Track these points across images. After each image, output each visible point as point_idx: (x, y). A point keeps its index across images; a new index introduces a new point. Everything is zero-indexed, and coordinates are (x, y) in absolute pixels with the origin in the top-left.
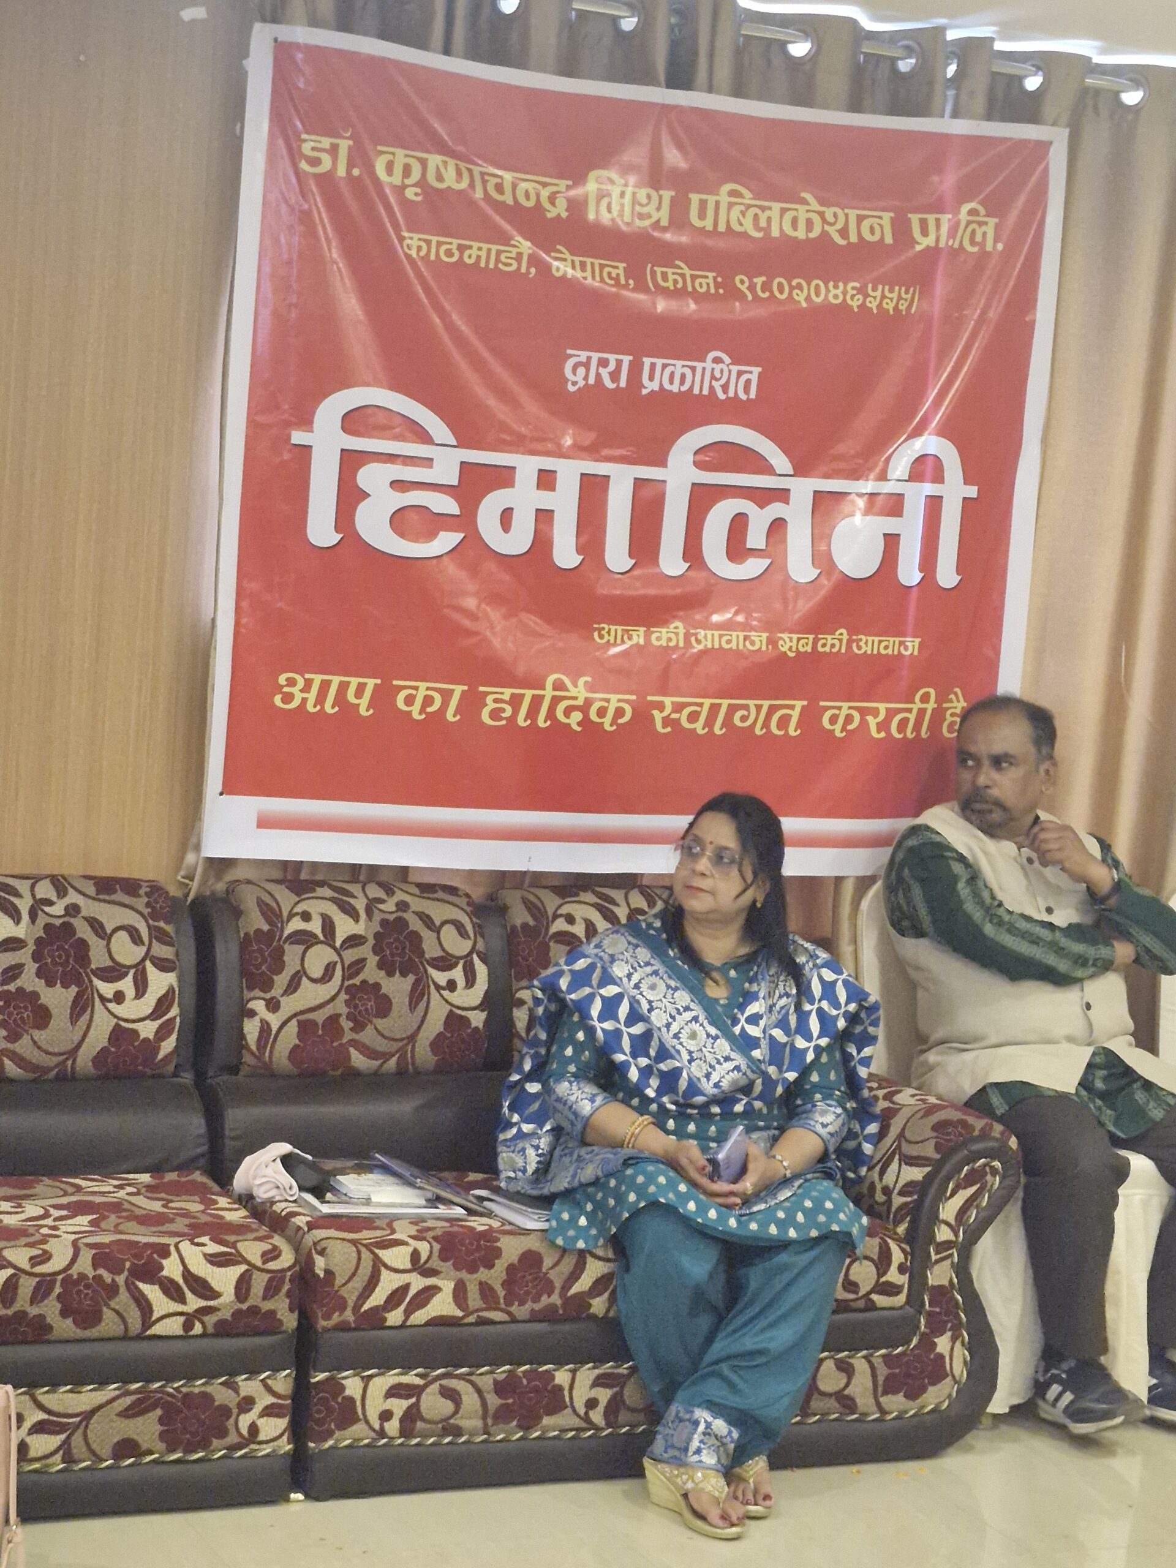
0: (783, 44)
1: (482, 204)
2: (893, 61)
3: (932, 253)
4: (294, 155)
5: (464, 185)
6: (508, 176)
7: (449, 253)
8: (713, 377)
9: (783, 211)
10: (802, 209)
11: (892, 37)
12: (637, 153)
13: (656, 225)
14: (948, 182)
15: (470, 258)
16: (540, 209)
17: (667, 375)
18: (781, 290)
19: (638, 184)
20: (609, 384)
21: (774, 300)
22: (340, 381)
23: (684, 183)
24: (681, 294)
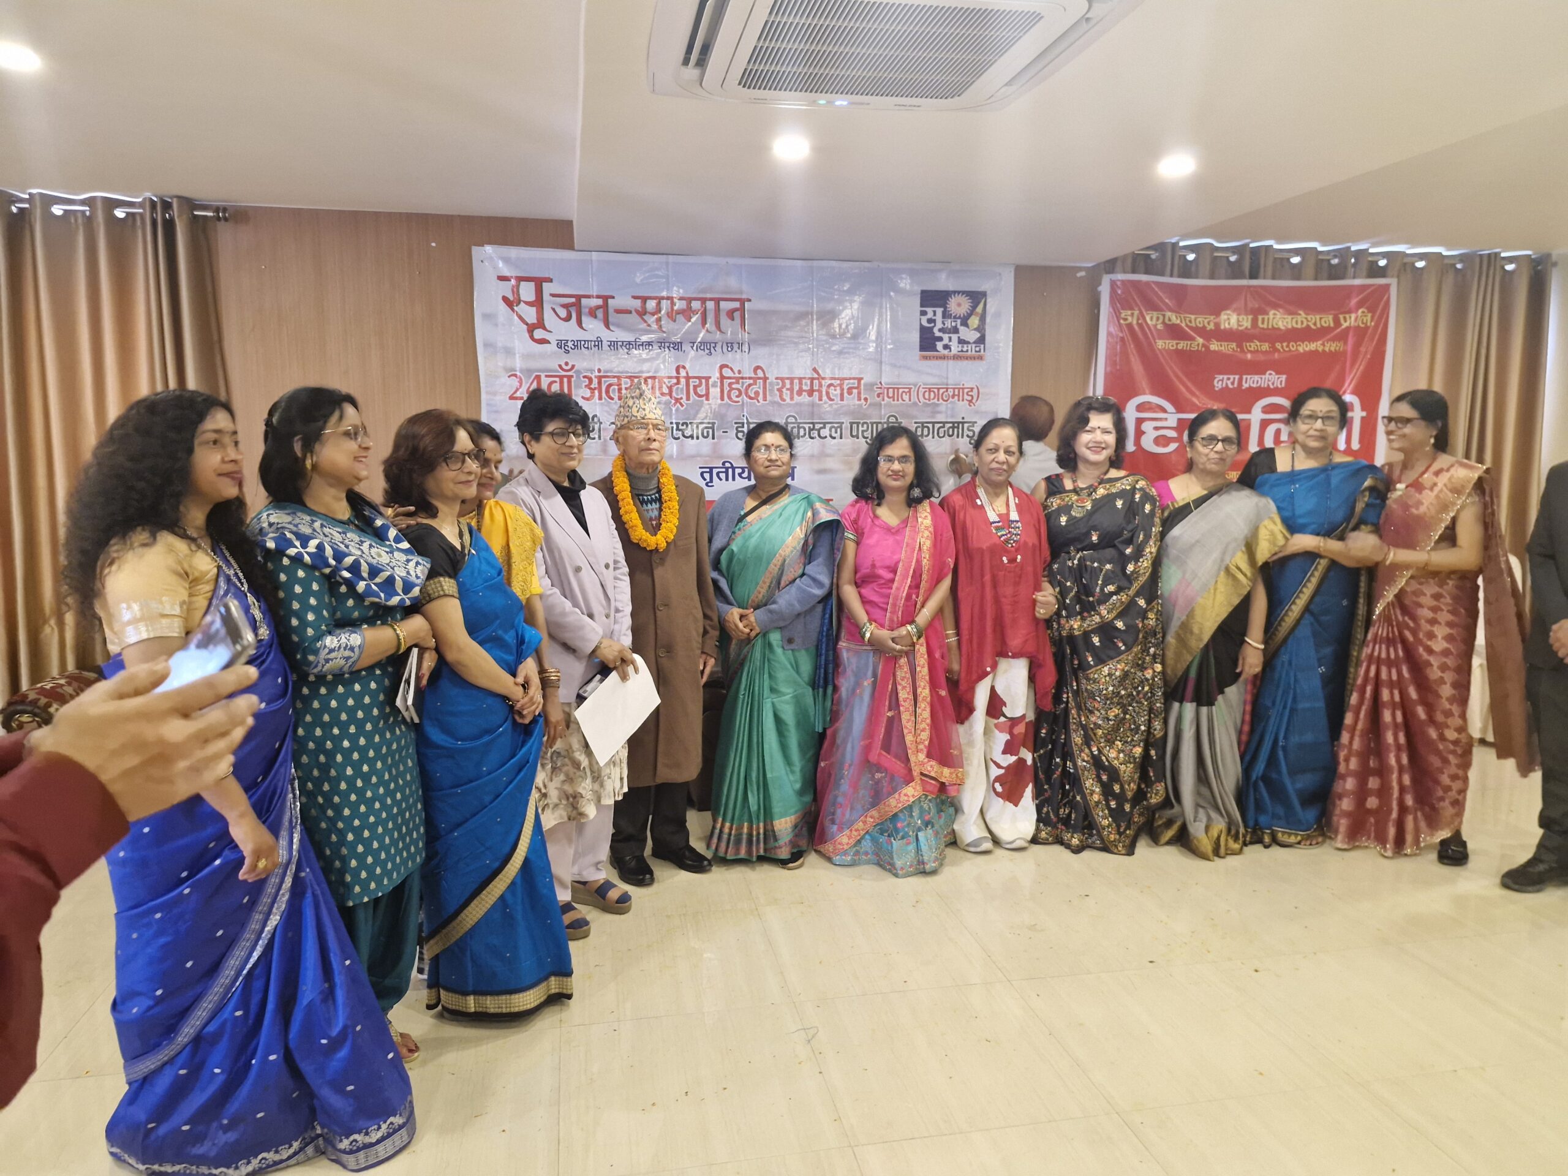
0: (1288, 260)
1: (1186, 328)
2: (1329, 260)
3: (1348, 328)
4: (1118, 318)
5: (1178, 322)
6: (1193, 317)
7: (1172, 346)
8: (1269, 381)
9: (1292, 318)
10: (1299, 317)
11: (1329, 252)
12: (1239, 304)
13: (1246, 328)
14: (1354, 302)
15: (1180, 347)
16: (1204, 327)
17: (1252, 381)
18: (1293, 347)
19: (1239, 315)
20: (1230, 386)
21: (1290, 350)
22: (1135, 394)
23: (1256, 312)
24: (1256, 352)
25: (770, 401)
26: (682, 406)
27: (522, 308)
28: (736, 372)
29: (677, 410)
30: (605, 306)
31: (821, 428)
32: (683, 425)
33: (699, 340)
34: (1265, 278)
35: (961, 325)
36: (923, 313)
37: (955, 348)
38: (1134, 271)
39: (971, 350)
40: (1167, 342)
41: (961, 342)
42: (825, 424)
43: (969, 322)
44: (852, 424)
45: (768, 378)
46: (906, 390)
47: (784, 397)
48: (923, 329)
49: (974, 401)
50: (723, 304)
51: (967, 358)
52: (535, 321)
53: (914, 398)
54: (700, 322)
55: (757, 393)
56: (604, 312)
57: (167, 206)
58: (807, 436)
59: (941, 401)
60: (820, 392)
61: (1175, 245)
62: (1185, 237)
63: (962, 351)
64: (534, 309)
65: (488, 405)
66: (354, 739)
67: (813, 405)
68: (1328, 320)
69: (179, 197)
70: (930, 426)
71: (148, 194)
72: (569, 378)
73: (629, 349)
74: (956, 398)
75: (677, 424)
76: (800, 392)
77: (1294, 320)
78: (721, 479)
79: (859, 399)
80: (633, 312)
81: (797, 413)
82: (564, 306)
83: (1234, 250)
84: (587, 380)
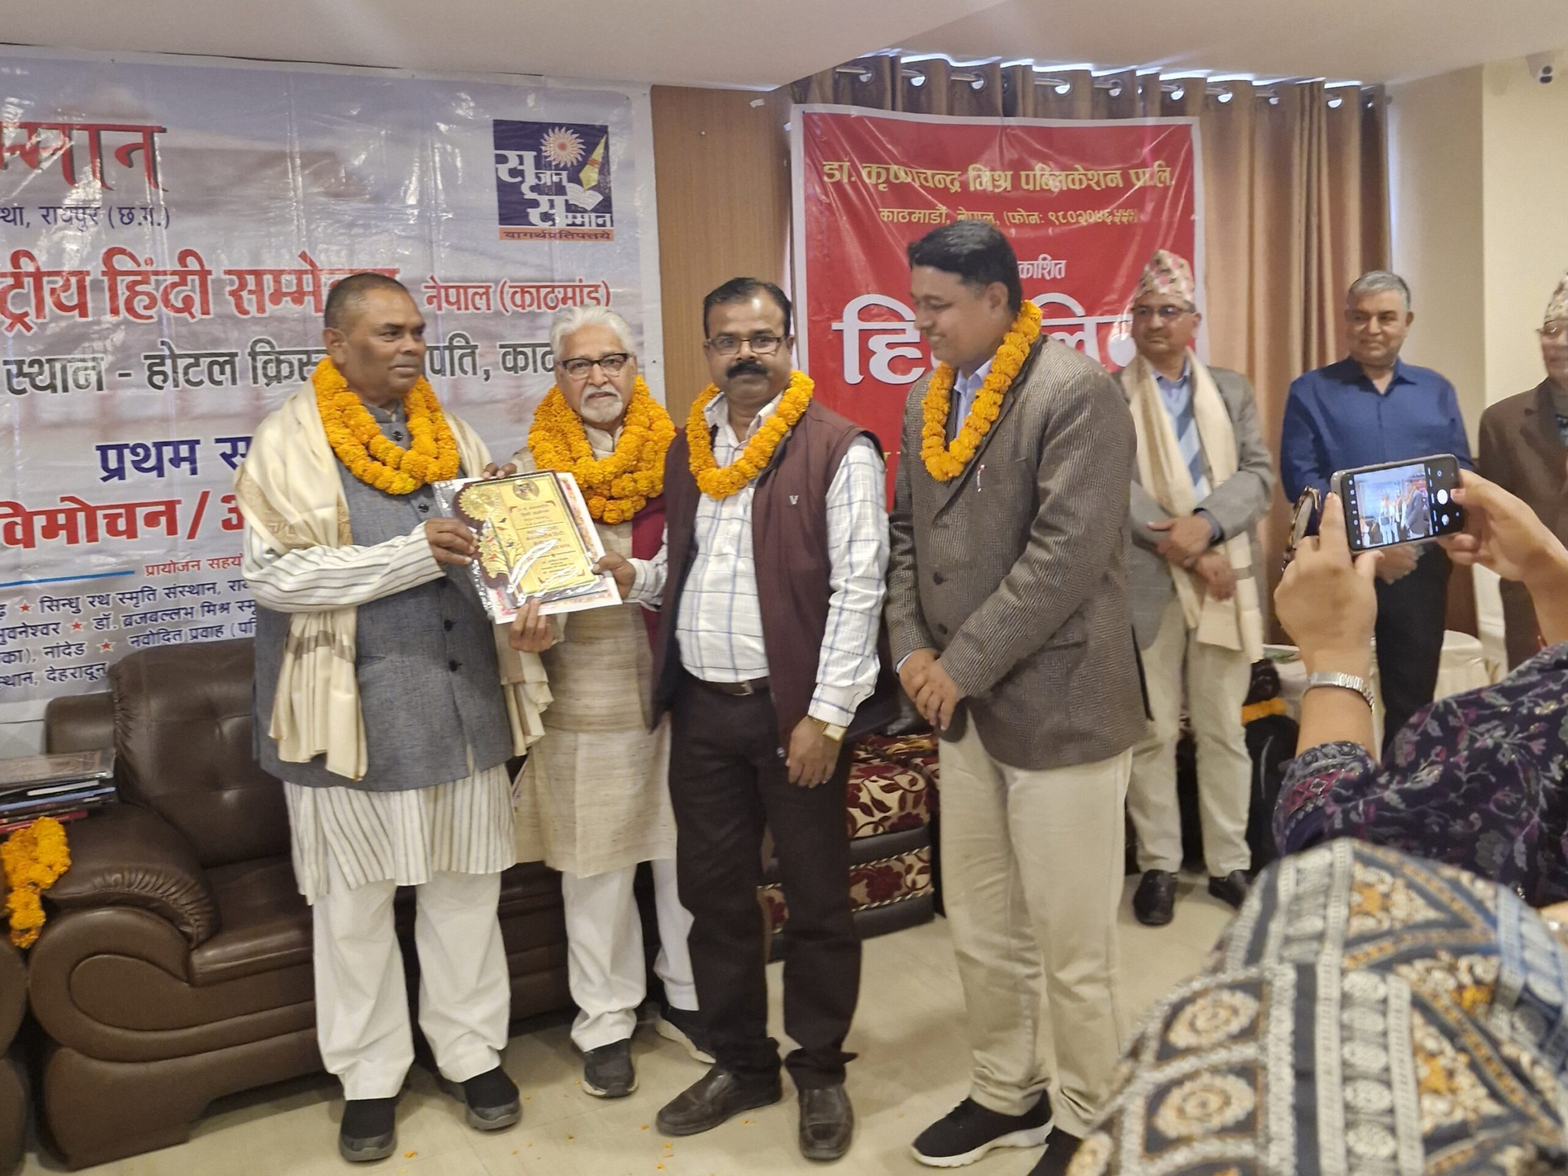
0: (1054, 88)
1: (921, 190)
2: (1108, 90)
3: (1143, 190)
4: (820, 174)
5: (909, 180)
6: (929, 172)
7: (904, 218)
8: (1043, 269)
9: (1067, 176)
10: (1076, 173)
11: (1107, 78)
12: (991, 154)
13: (1005, 190)
14: (1146, 151)
15: (916, 218)
16: (946, 188)
18: (1072, 217)
19: (993, 170)
22: (854, 292)
23: (1018, 167)
24: (1021, 226)
25: (219, 316)
26: (28, 327)
28: (142, 261)
29: (16, 334)
32: (31, 364)
33: (60, 204)
34: (1024, 115)
35: (570, 180)
36: (501, 159)
37: (562, 220)
38: (837, 100)
39: (590, 222)
40: (896, 211)
41: (570, 208)
43: (582, 175)
45: (209, 272)
46: (481, 291)
47: (246, 306)
48: (502, 186)
51: (583, 236)
53: (496, 305)
55: (188, 301)
58: (296, 376)
59: (544, 308)
60: (316, 293)
61: (894, 61)
62: (910, 46)
63: (574, 224)
67: (306, 320)
68: (1115, 179)
70: (529, 351)
75: (19, 363)
76: (277, 296)
81: (271, 335)
83: (979, 72)
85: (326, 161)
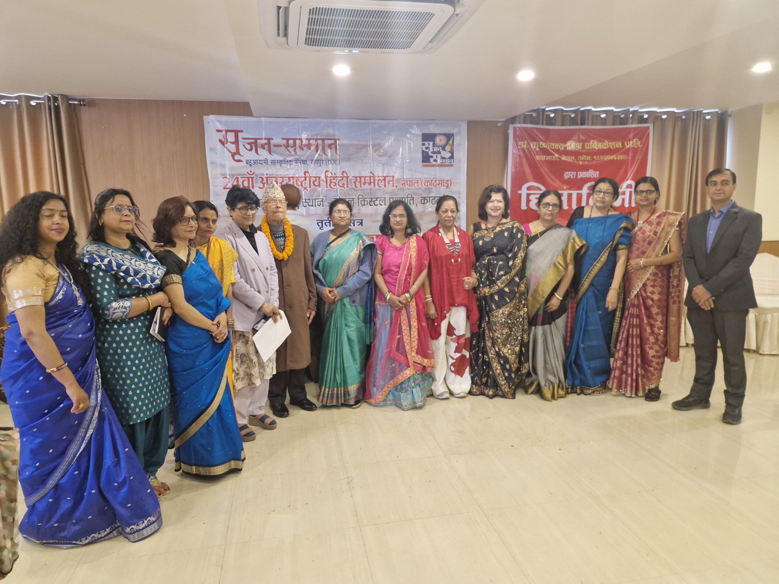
0: (600, 116)
1: (550, 150)
2: (620, 116)
3: (629, 148)
4: (517, 145)
5: (546, 147)
6: (553, 144)
7: (544, 159)
8: (590, 174)
10: (605, 143)
11: (619, 112)
12: (576, 137)
13: (579, 149)
14: (631, 136)
15: (547, 159)
16: (559, 149)
17: (582, 175)
18: (602, 158)
19: (576, 143)
20: (572, 177)
21: (601, 160)
22: (526, 182)
23: (584, 142)
24: (584, 160)
25: (351, 188)
26: (307, 191)
27: (229, 145)
28: (333, 174)
29: (305, 193)
30: (269, 144)
31: (375, 201)
32: (308, 200)
33: (315, 159)
34: (588, 125)
35: (442, 150)
36: (424, 144)
37: (439, 161)
38: (525, 122)
39: (447, 162)
40: (541, 156)
41: (443, 158)
42: (377, 198)
43: (446, 148)
44: (390, 198)
45: (349, 177)
46: (416, 182)
47: (357, 186)
48: (423, 152)
49: (449, 186)
50: (326, 141)
51: (445, 166)
52: (235, 151)
53: (420, 186)
54: (315, 150)
55: (344, 184)
56: (269, 146)
57: (56, 99)
58: (369, 204)
59: (433, 187)
60: (374, 183)
61: (544, 110)
62: (549, 105)
63: (443, 162)
64: (234, 145)
65: (213, 192)
66: (131, 348)
67: (371, 189)
68: (619, 145)
69: (62, 95)
70: (428, 199)
71: (46, 94)
72: (252, 178)
73: (281, 164)
74: (440, 185)
75: (305, 199)
76: (365, 183)
77: (603, 145)
78: (327, 226)
79: (393, 186)
80: (283, 146)
81: (363, 193)
82: (249, 144)
83: (573, 112)
84: (261, 179)
85: (378, 147)
